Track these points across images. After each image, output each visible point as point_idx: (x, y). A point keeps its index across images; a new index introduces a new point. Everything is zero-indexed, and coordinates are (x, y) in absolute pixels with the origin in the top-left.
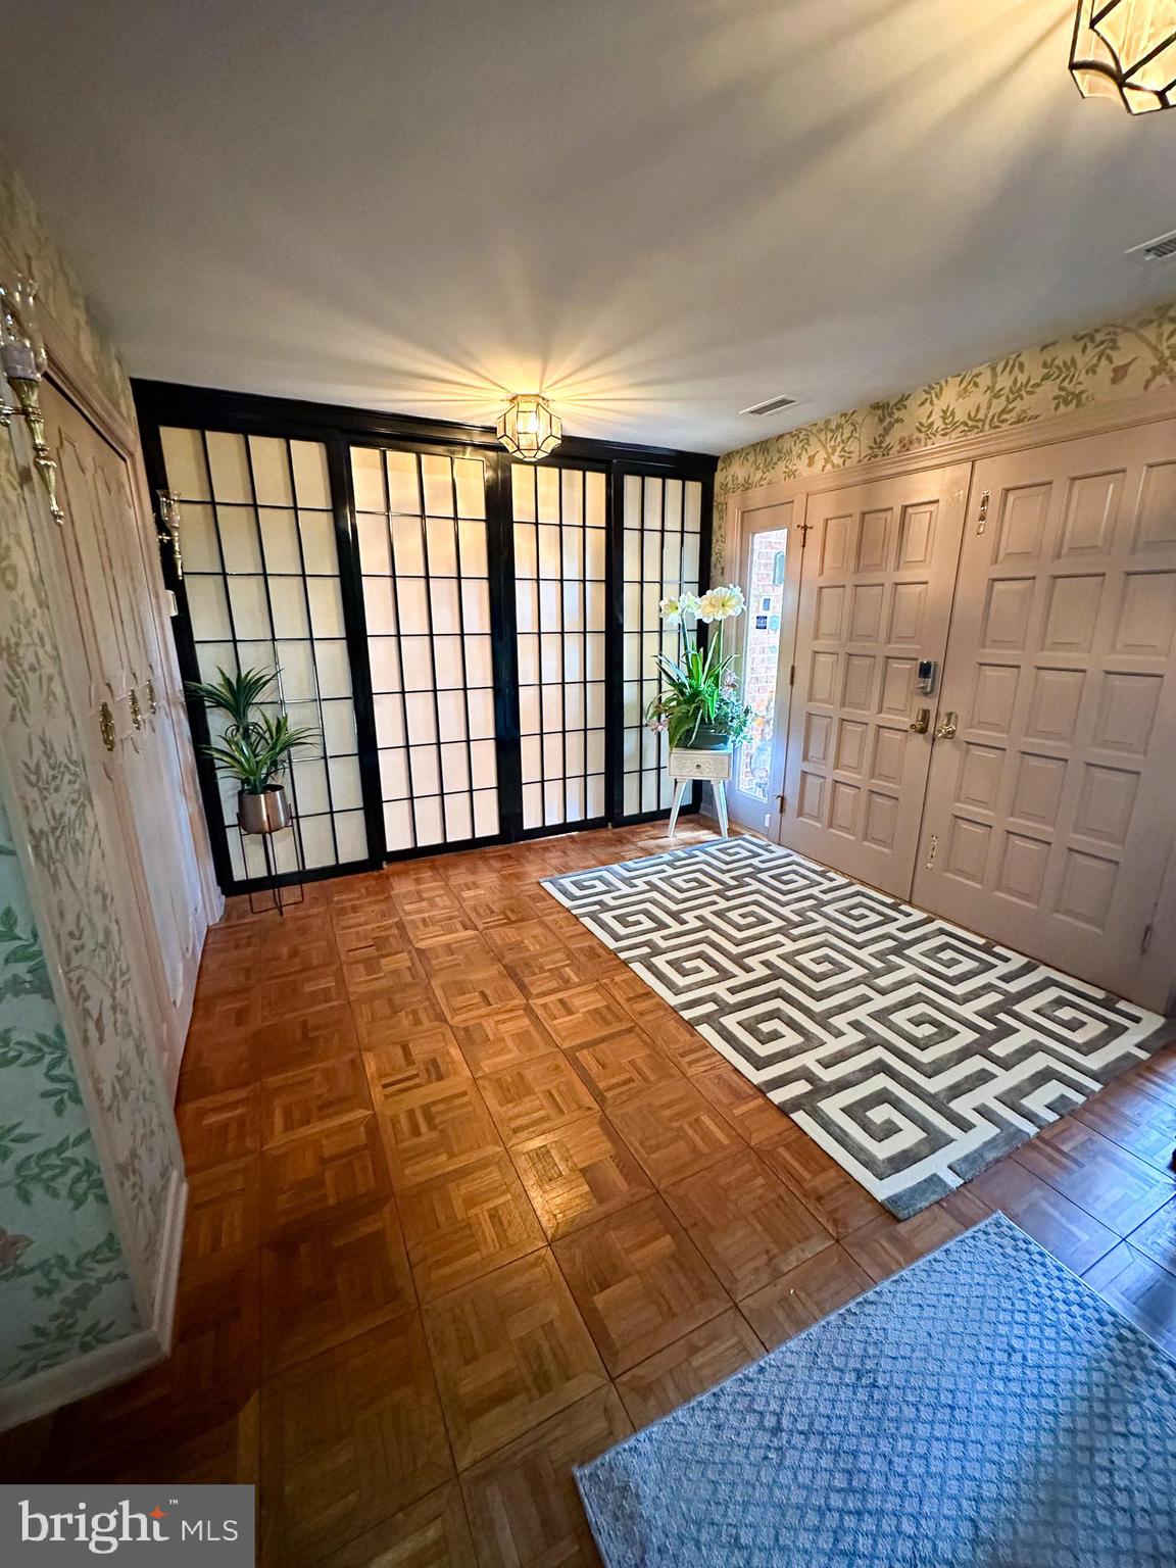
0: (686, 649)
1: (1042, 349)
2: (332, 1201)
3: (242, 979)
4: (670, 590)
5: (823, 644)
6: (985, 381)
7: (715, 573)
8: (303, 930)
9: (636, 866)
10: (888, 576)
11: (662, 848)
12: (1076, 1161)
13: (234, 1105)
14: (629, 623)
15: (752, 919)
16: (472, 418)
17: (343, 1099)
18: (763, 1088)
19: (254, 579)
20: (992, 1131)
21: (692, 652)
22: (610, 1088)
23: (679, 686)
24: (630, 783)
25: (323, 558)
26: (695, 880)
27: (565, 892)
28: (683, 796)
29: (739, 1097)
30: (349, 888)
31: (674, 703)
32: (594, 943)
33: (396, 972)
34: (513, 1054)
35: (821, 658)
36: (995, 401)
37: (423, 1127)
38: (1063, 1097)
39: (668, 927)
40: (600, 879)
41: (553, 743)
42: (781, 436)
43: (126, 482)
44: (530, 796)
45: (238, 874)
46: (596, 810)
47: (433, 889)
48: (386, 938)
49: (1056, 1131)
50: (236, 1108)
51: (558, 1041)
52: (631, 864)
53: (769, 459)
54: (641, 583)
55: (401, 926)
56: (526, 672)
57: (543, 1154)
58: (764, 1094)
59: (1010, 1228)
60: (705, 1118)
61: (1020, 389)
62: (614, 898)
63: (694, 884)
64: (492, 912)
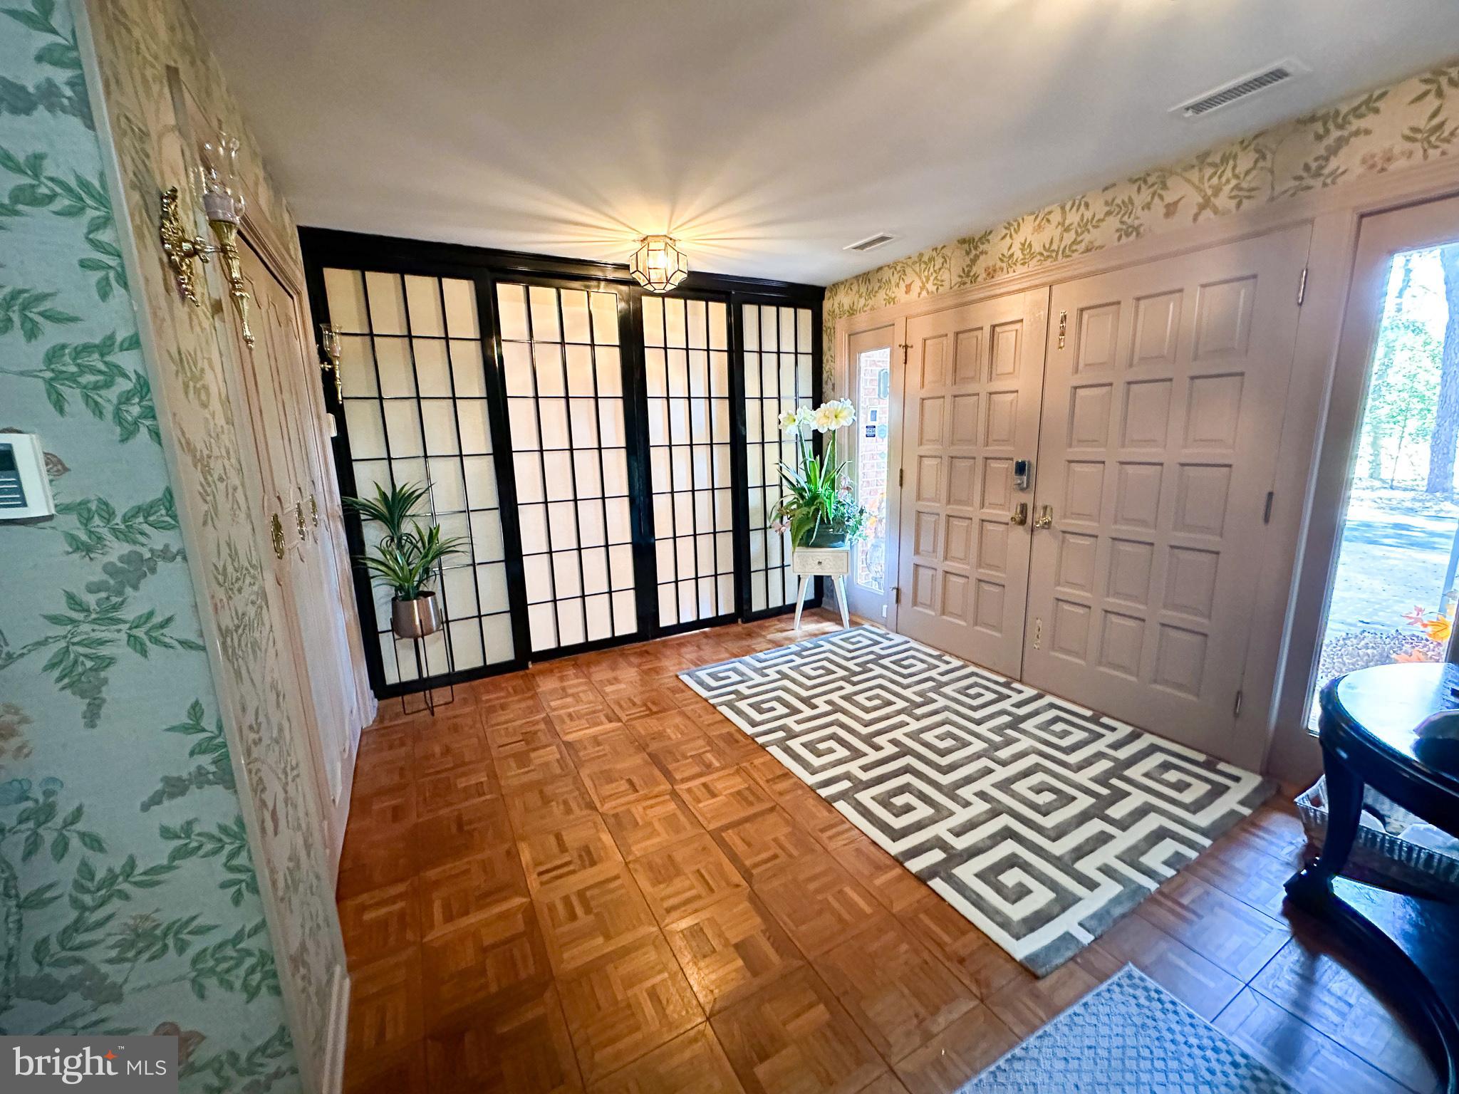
0: (804, 456)
1: (1104, 191)
2: (493, 988)
3: (396, 778)
4: (788, 405)
5: (926, 449)
6: (1056, 217)
7: (827, 388)
8: (456, 729)
9: (767, 657)
10: (983, 387)
11: (791, 640)
12: (1194, 913)
13: (393, 900)
14: (752, 434)
15: (877, 702)
16: (606, 256)
17: (500, 889)
18: (901, 859)
19: (407, 402)
20: (1117, 889)
21: (810, 458)
22: (756, 865)
23: (800, 491)
24: (757, 581)
25: (472, 383)
26: (822, 668)
27: (701, 683)
28: (807, 592)
29: (879, 868)
30: (497, 688)
31: (795, 506)
32: (732, 730)
33: (546, 764)
34: (663, 836)
35: (926, 462)
36: (1065, 235)
37: (579, 910)
38: (1177, 854)
39: (799, 712)
40: (735, 670)
41: (685, 546)
42: (880, 269)
43: (293, 316)
44: (665, 595)
45: (391, 678)
46: (727, 607)
47: (574, 686)
48: (536, 733)
49: (1174, 885)
50: (394, 903)
51: (705, 823)
52: (761, 655)
53: (870, 288)
54: (761, 399)
55: (548, 721)
56: (659, 481)
57: (696, 932)
58: (901, 864)
59: (1142, 979)
60: (848, 890)
61: (1087, 224)
62: (749, 688)
63: (821, 672)
64: (634, 704)
